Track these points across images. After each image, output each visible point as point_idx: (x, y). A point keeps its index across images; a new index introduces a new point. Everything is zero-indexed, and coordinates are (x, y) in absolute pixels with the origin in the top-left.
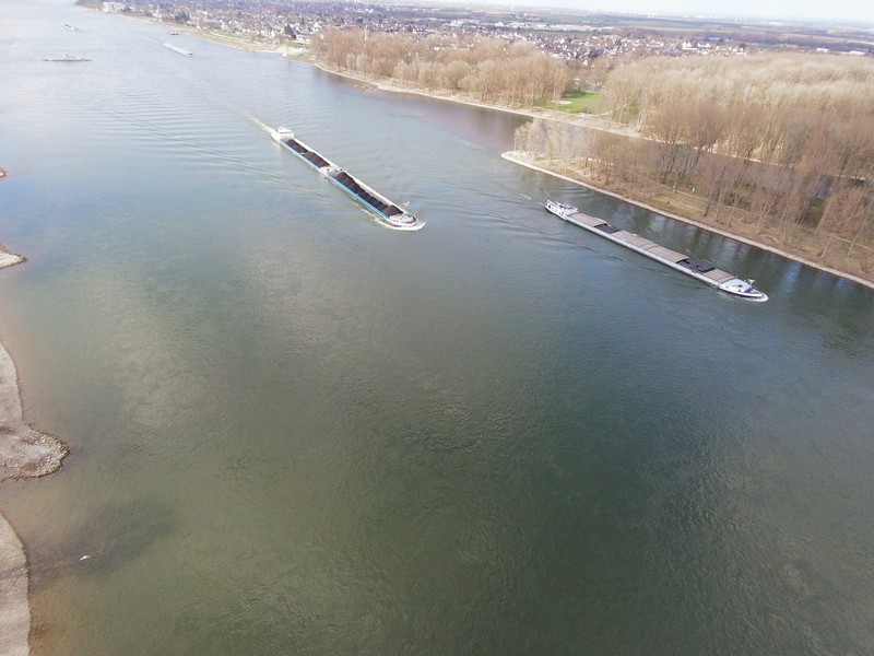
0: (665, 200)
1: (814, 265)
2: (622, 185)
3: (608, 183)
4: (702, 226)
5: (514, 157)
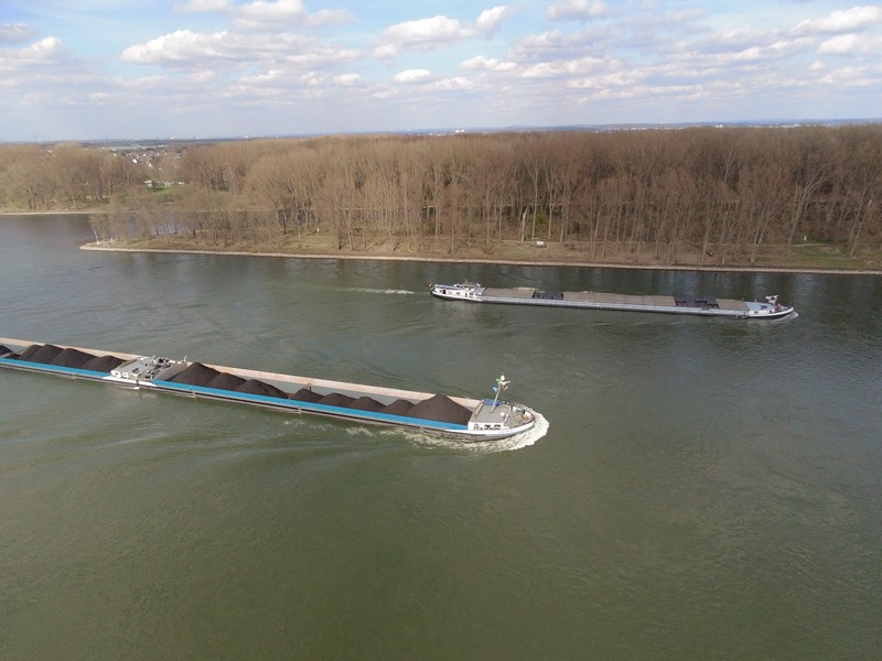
0: (295, 245)
1: (450, 260)
2: (245, 243)
3: (227, 245)
4: (342, 257)
5: (99, 246)
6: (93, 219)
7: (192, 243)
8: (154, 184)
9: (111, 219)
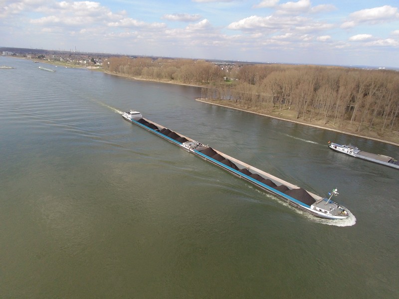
1: (356, 135)
2: (255, 108)
3: (248, 108)
5: (202, 100)
6: (203, 89)
7: (235, 105)
8: (227, 79)
9: (208, 90)
